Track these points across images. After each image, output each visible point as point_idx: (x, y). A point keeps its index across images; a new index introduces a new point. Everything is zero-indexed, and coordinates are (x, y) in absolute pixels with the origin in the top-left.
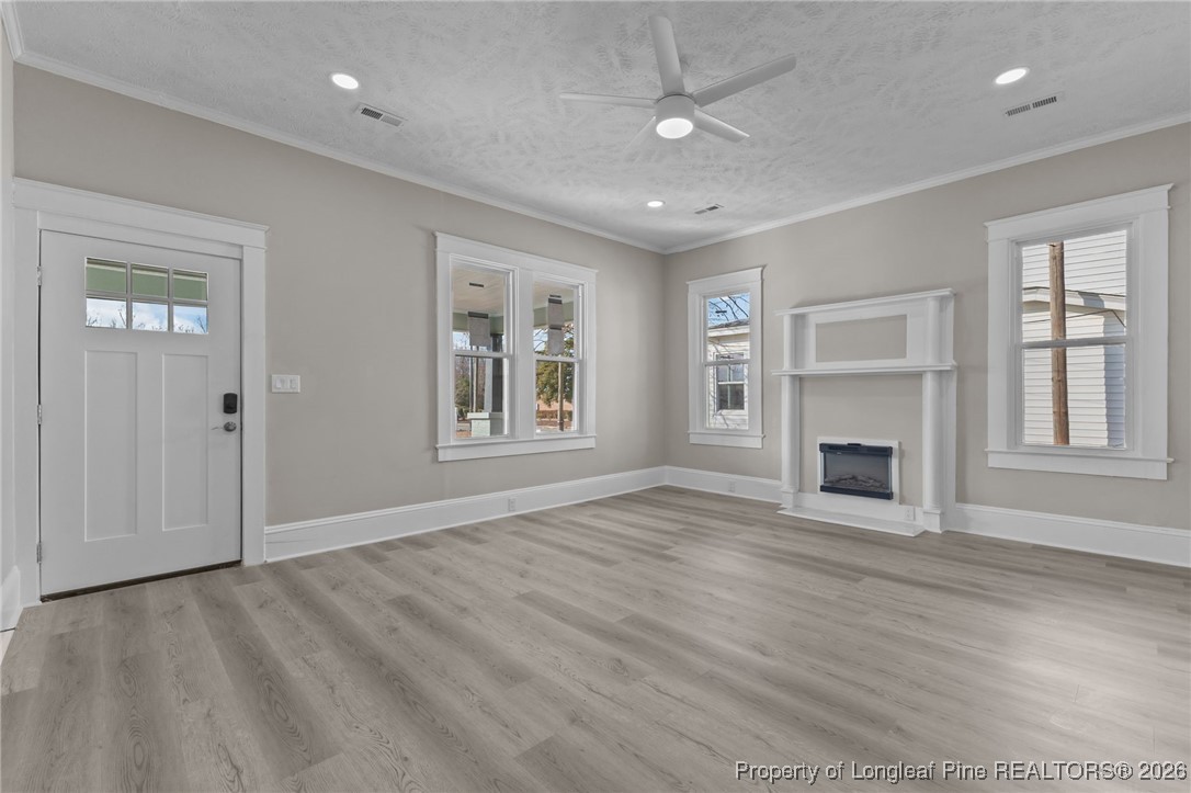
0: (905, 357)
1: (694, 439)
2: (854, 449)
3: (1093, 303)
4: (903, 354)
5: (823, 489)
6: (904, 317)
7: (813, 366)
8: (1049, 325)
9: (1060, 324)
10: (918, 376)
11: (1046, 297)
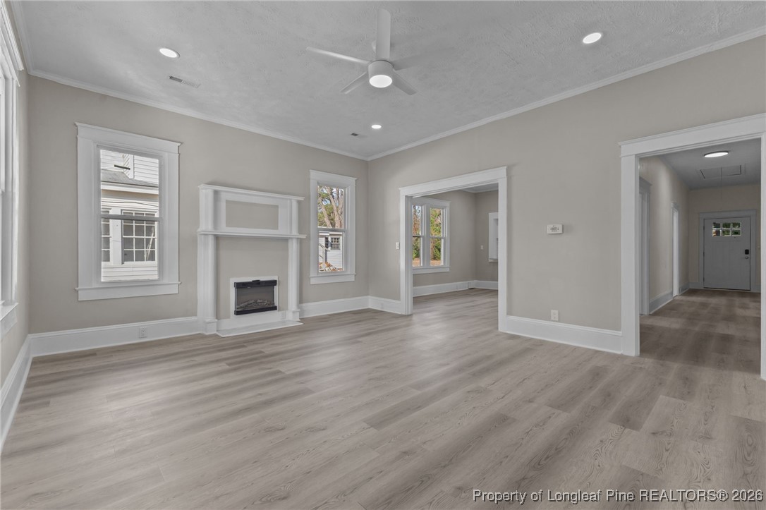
0: (277, 229)
2: (257, 284)
4: (276, 227)
5: (238, 313)
6: (277, 207)
7: (225, 230)
10: (285, 240)
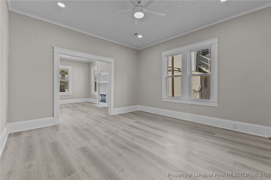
1: (92, 94)
3: (179, 70)
8: (171, 74)
9: (173, 73)
11: (171, 69)
